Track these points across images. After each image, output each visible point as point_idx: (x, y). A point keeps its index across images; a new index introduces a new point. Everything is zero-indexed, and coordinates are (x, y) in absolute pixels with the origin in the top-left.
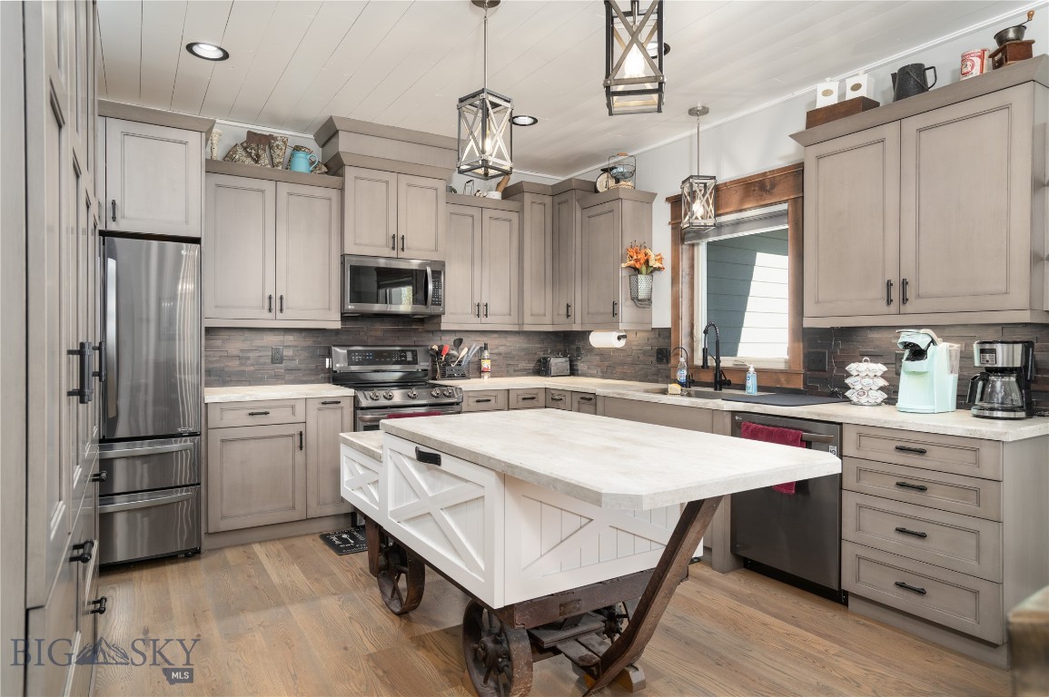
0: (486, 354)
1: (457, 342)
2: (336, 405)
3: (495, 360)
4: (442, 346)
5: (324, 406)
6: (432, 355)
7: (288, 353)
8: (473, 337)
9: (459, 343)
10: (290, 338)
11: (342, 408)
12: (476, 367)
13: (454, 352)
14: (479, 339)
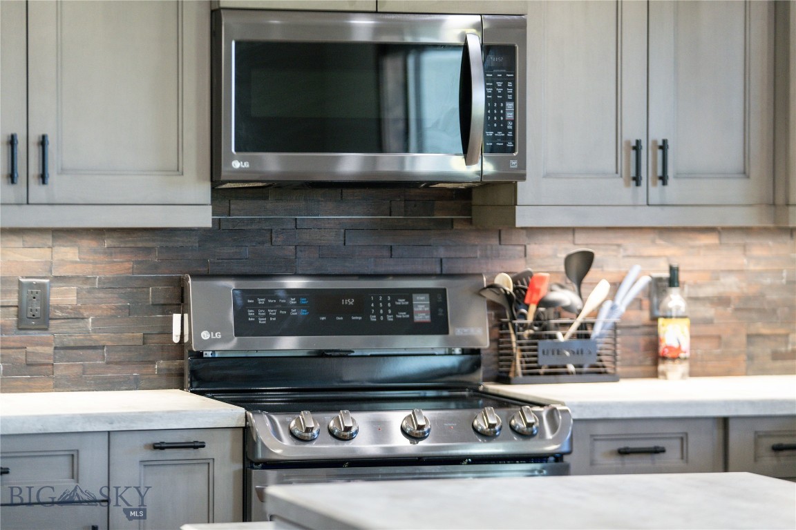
0: (675, 300)
1: (575, 263)
2: (191, 453)
3: (708, 322)
4: (528, 275)
5: (160, 455)
6: (492, 305)
7: (63, 297)
8: (631, 244)
9: (580, 266)
10: (69, 255)
11: (209, 463)
12: (642, 341)
13: (566, 296)
14: (652, 251)
